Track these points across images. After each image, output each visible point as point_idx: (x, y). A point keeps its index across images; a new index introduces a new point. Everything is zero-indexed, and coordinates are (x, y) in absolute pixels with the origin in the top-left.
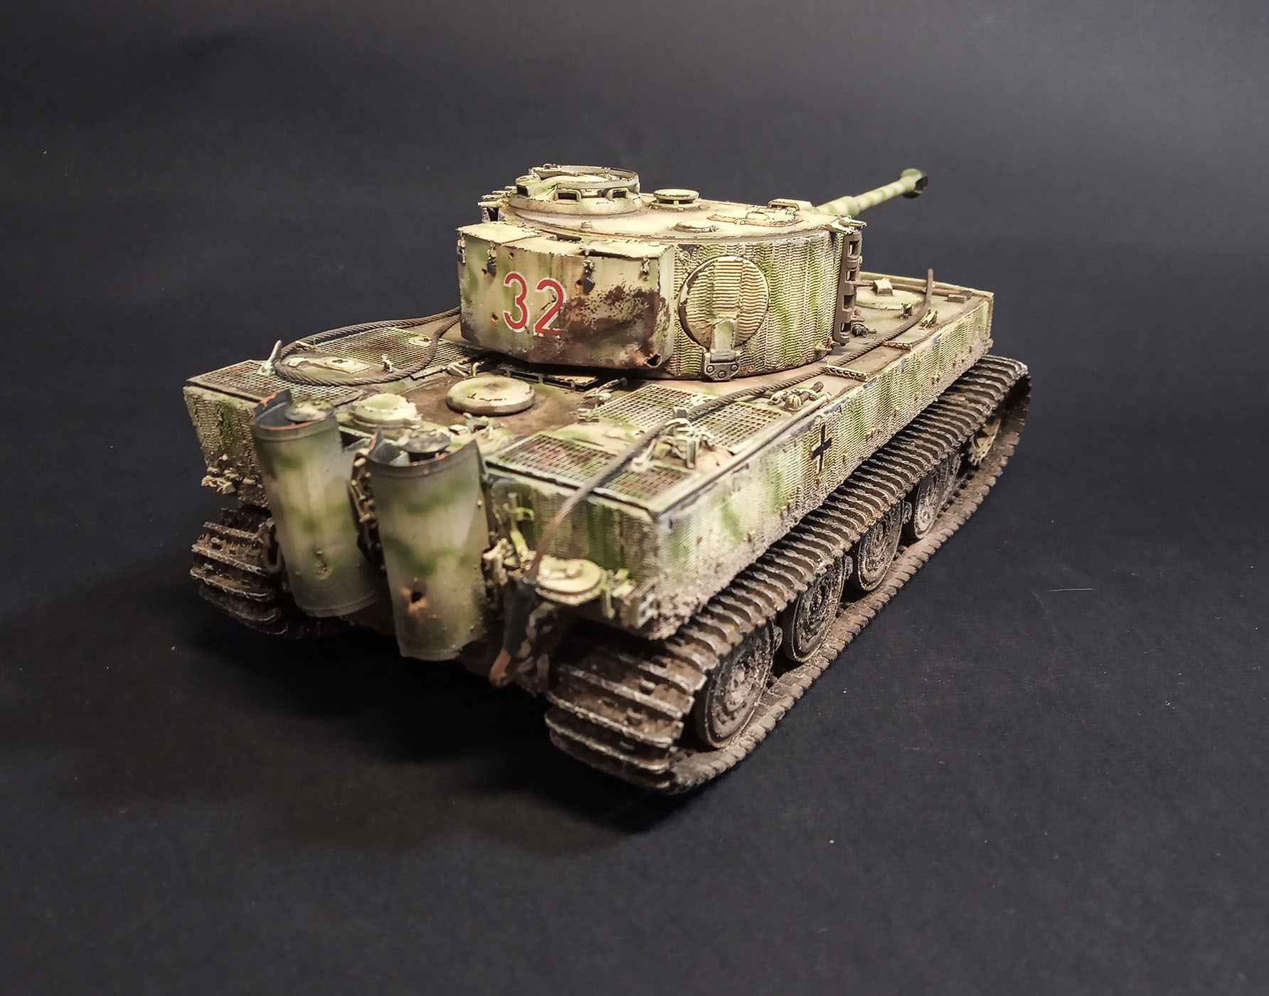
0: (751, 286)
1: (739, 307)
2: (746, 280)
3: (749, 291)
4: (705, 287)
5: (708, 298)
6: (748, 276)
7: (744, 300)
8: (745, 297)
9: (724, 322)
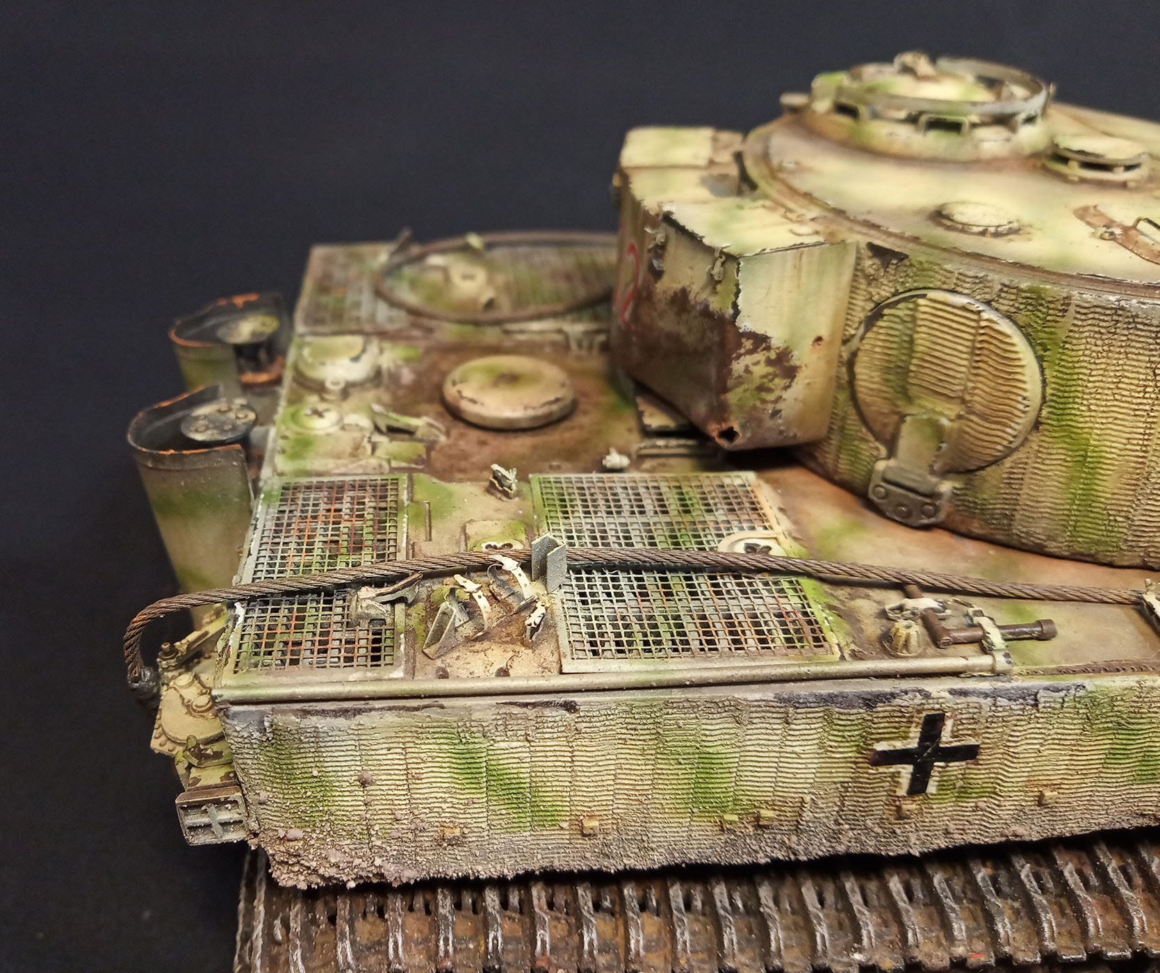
0: (997, 369)
1: (963, 401)
2: (985, 352)
3: (990, 377)
4: (896, 339)
5: (902, 361)
6: (992, 348)
7: (977, 391)
8: (980, 385)
9: (925, 417)
